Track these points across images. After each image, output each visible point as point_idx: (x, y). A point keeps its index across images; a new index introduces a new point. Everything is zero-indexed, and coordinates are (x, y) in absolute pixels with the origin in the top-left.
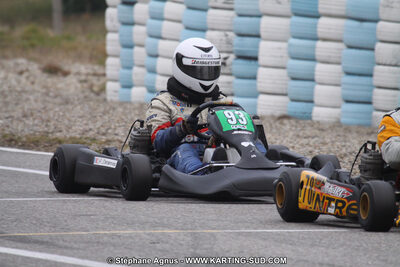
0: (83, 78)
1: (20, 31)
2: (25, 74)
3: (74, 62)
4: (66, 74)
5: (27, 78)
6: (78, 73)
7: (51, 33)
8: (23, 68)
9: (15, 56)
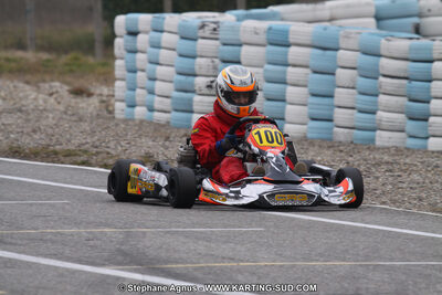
0: (105, 98)
1: (65, 59)
2: (55, 96)
3: (102, 84)
4: (90, 95)
5: (56, 99)
6: (101, 95)
7: (91, 60)
8: (54, 90)
9: (52, 81)
